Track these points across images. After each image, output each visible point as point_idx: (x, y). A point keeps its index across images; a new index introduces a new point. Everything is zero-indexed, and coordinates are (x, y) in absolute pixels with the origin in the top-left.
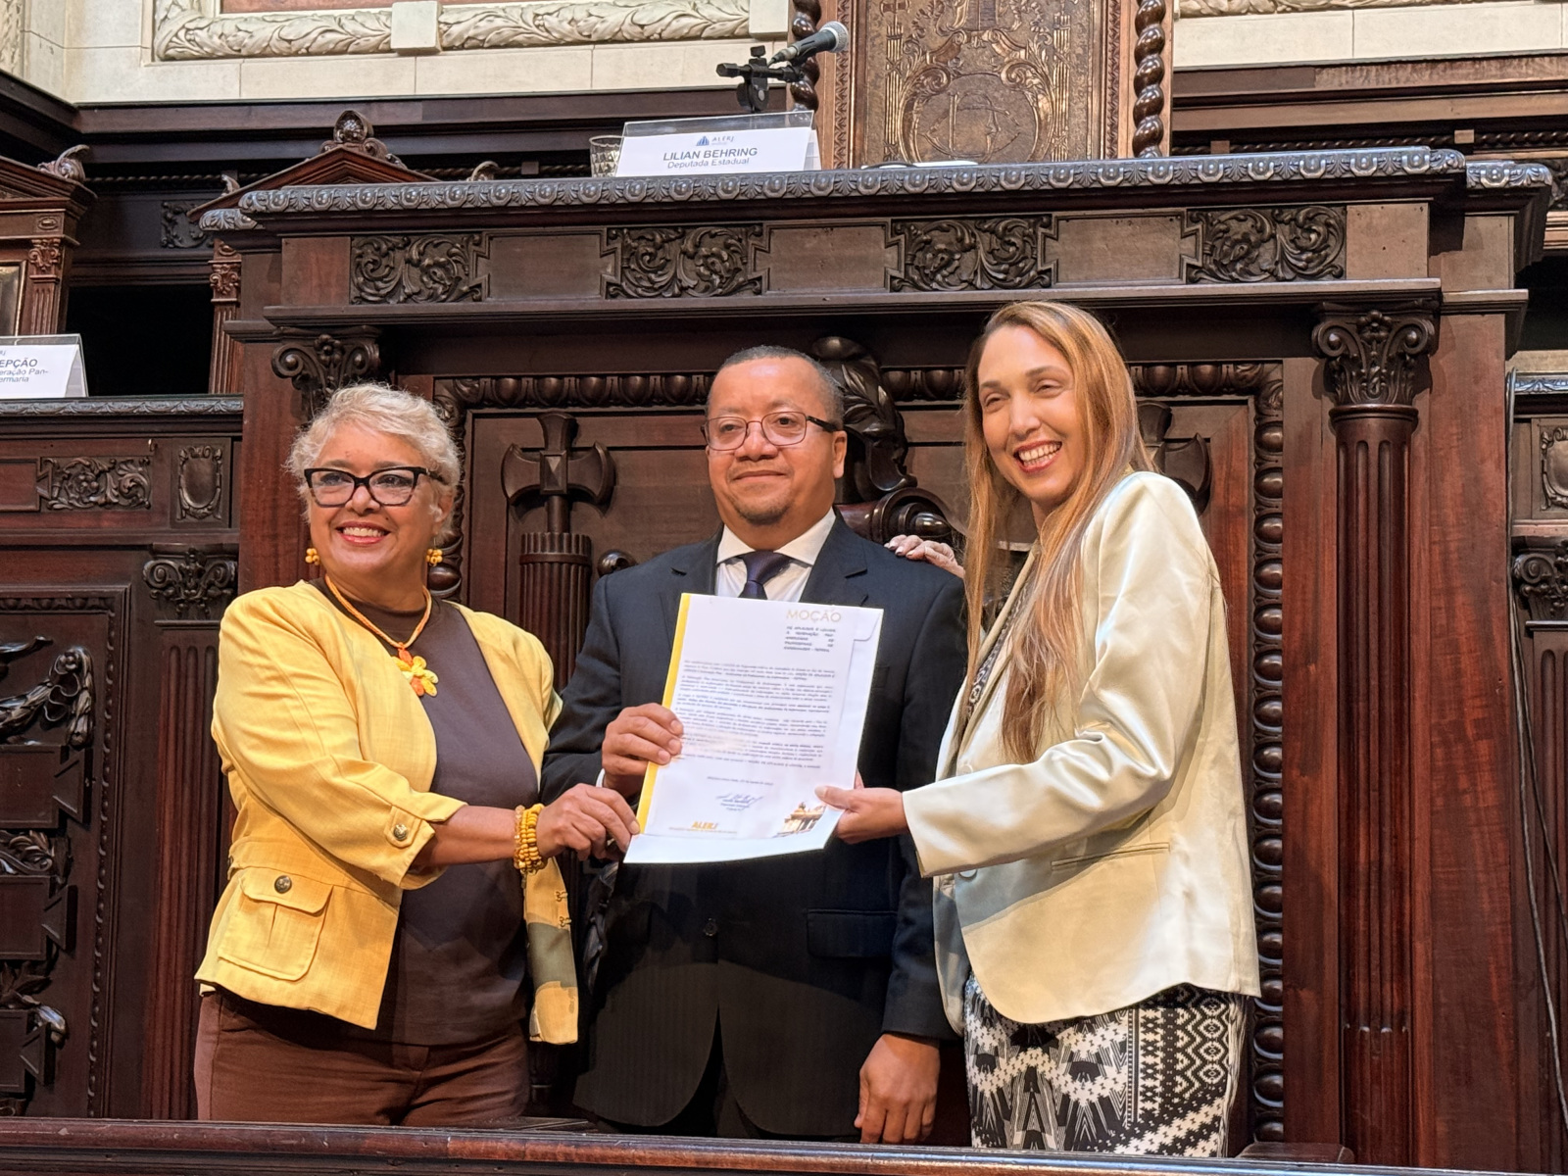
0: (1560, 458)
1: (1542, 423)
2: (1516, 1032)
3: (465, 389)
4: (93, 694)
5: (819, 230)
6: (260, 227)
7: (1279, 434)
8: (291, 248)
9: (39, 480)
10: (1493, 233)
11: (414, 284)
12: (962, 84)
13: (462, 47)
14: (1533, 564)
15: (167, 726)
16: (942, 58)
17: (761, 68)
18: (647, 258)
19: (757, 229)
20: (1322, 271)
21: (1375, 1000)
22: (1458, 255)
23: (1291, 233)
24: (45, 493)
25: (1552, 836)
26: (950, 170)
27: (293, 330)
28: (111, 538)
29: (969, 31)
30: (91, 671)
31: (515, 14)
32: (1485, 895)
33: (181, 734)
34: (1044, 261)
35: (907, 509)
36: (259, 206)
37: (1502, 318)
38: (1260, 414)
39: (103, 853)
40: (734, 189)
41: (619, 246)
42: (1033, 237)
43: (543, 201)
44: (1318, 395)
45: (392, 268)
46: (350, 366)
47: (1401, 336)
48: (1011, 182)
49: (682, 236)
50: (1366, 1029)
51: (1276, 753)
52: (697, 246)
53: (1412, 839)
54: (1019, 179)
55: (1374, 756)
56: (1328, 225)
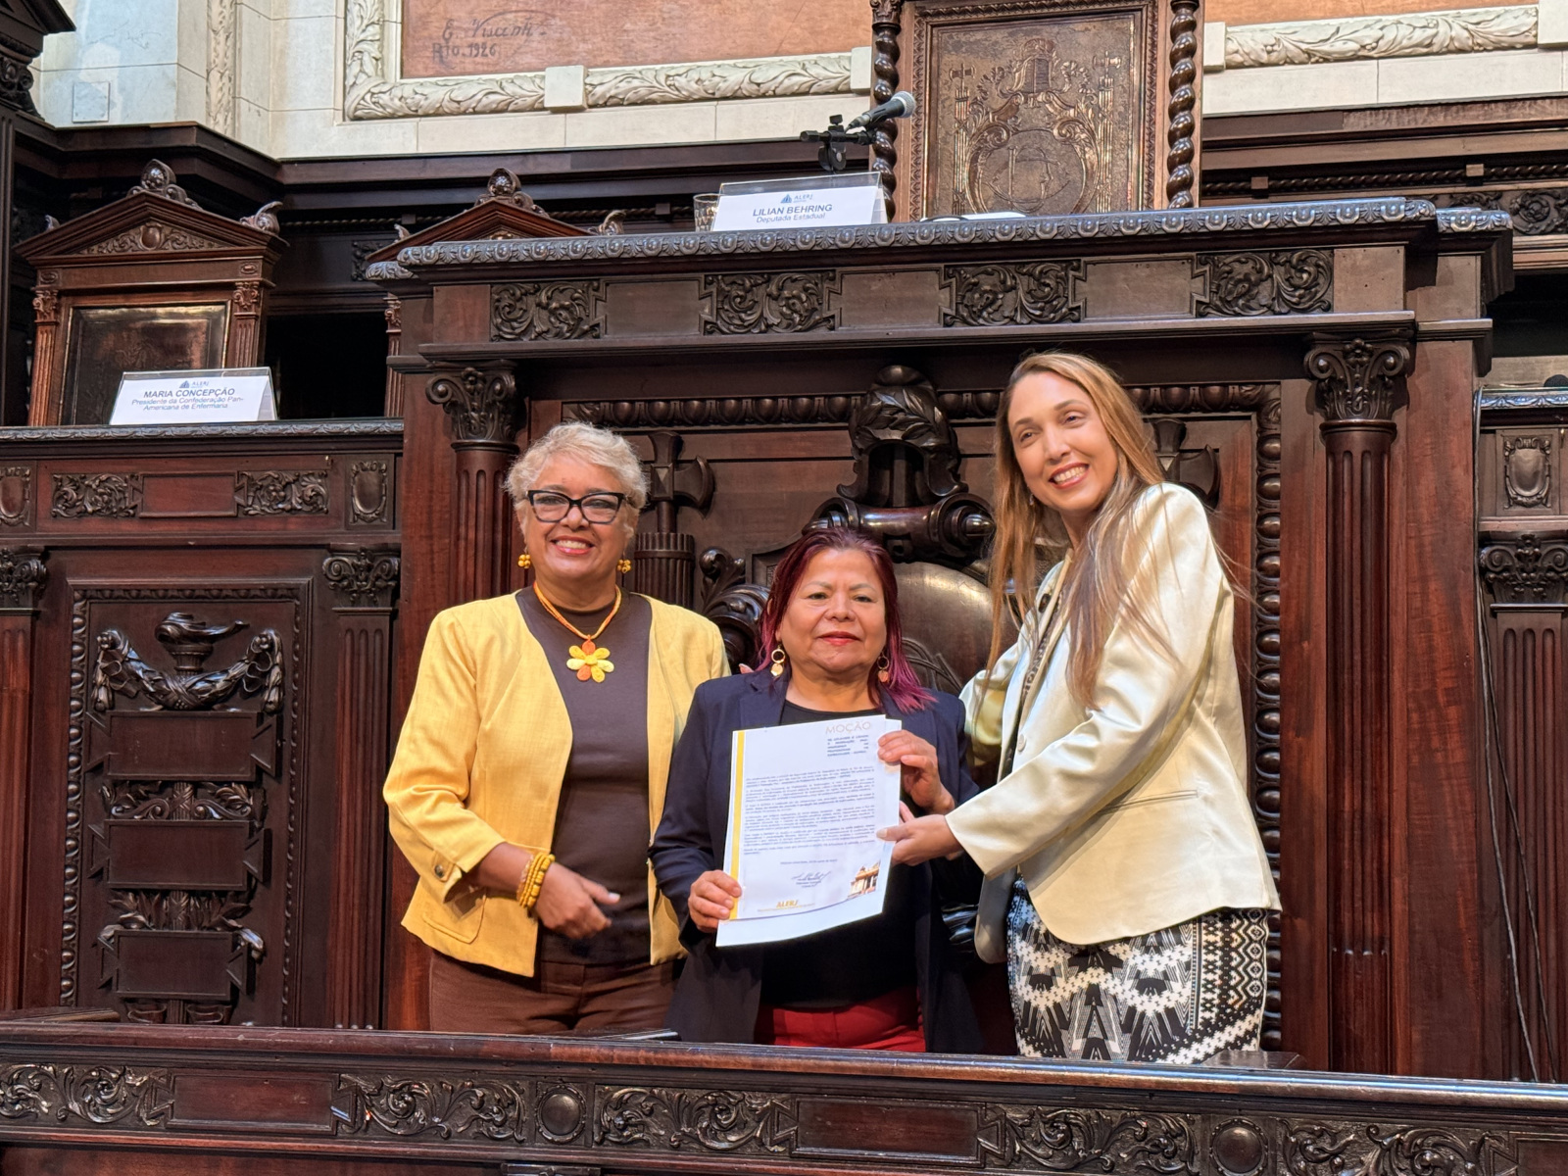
0: (1520, 463)
1: (1506, 433)
2: (1482, 954)
3: (588, 412)
4: (283, 670)
5: (883, 275)
6: (416, 276)
7: (1277, 445)
8: (441, 294)
9: (238, 490)
10: (1463, 270)
11: (543, 324)
12: (1020, 139)
13: (605, 105)
14: (1497, 555)
15: (343, 698)
16: (1002, 117)
17: (839, 134)
18: (738, 300)
19: (831, 275)
20: (1312, 305)
21: (1359, 927)
22: (1433, 290)
23: (1286, 273)
24: (241, 501)
25: (1513, 790)
26: (994, 222)
27: (443, 364)
28: (298, 539)
29: (1026, 93)
30: (281, 650)
31: (650, 75)
32: (1454, 838)
33: (355, 702)
34: (1074, 300)
35: (959, 511)
36: (413, 260)
37: (1470, 344)
38: (1262, 428)
39: (292, 802)
40: (811, 241)
41: (714, 290)
42: (1065, 279)
43: (649, 253)
44: (1310, 412)
45: (525, 311)
46: (491, 392)
47: (1380, 360)
48: (1045, 233)
49: (768, 281)
50: (1350, 952)
51: (1275, 717)
52: (781, 289)
53: (1390, 791)
54: (1052, 229)
55: (1358, 720)
56: (1318, 266)
